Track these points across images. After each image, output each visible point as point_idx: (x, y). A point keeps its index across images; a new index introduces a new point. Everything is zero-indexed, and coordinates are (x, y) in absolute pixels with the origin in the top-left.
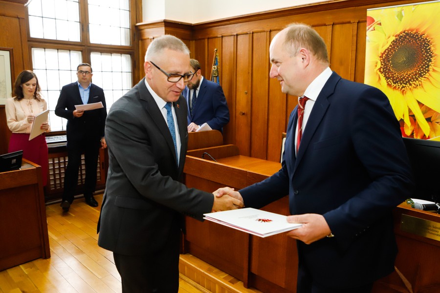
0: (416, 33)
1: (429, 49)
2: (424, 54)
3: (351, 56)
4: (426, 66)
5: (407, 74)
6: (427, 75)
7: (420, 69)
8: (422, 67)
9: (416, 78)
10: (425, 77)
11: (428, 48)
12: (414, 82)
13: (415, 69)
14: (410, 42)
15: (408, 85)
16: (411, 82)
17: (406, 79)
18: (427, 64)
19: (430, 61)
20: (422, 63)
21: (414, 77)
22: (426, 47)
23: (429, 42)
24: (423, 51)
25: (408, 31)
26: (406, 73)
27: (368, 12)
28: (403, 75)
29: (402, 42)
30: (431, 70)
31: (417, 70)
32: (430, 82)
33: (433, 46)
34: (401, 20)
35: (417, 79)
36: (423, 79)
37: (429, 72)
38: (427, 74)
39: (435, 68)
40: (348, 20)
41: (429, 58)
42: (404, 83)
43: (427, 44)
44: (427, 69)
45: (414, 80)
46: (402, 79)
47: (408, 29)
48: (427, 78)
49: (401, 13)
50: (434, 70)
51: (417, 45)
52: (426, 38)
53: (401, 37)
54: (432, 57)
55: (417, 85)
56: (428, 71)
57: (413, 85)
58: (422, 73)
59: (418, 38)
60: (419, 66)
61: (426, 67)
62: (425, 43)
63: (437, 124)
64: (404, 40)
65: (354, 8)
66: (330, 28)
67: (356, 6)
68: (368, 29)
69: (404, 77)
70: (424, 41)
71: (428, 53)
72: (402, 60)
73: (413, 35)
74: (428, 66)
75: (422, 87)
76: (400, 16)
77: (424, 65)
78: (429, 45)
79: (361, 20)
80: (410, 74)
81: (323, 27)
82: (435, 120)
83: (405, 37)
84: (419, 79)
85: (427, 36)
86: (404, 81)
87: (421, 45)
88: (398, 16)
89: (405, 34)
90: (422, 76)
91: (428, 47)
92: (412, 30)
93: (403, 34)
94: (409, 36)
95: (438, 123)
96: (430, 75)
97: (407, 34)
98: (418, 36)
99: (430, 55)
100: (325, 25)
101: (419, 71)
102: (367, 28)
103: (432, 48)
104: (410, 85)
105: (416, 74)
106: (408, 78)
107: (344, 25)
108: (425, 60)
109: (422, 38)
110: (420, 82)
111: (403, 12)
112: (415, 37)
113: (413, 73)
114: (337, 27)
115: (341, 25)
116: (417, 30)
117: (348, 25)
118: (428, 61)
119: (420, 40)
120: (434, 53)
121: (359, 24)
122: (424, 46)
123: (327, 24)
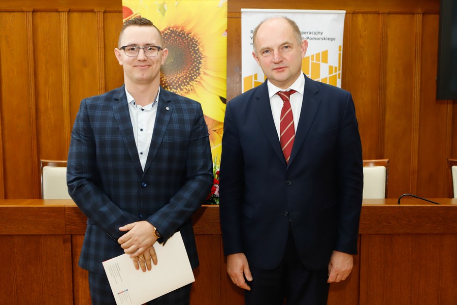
0: (181, 31)
1: (198, 50)
2: (193, 55)
4: (197, 68)
5: (176, 78)
6: (198, 79)
7: (190, 72)
8: (192, 70)
9: (186, 82)
10: (196, 81)
11: (196, 49)
12: (185, 87)
13: (185, 71)
14: (177, 41)
15: (179, 90)
16: (181, 87)
17: (176, 84)
18: (197, 66)
19: (200, 63)
20: (192, 65)
21: (185, 81)
22: (194, 47)
23: (196, 42)
24: (191, 52)
25: (173, 28)
26: (175, 76)
27: (123, 1)
28: (172, 79)
29: (168, 40)
30: (202, 73)
31: (187, 72)
32: (202, 86)
33: (201, 46)
34: (164, 15)
35: (188, 84)
36: (195, 83)
37: (200, 75)
38: (199, 78)
39: (207, 71)
40: (90, 8)
41: (199, 60)
42: (174, 88)
43: (195, 44)
44: (197, 71)
45: (185, 85)
46: (172, 83)
47: (172, 25)
48: (199, 82)
49: (163, 6)
50: (205, 73)
51: (184, 45)
52: (193, 38)
53: (166, 34)
54: (201, 59)
55: (189, 90)
56: (199, 74)
57: (185, 90)
58: (193, 76)
59: (185, 37)
60: (188, 69)
61: (197, 70)
62: (193, 43)
63: (215, 133)
64: (170, 38)
66: (64, 16)
69: (173, 81)
70: (191, 40)
71: (196, 54)
72: (170, 61)
73: (179, 33)
74: (198, 69)
75: (195, 91)
76: (163, 10)
77: (194, 68)
78: (197, 46)
79: (108, 9)
80: (180, 78)
81: (54, 14)
82: (211, 128)
83: (170, 35)
84: (190, 83)
85: (194, 36)
86: (174, 86)
87: (188, 45)
88: (160, 10)
89: (169, 31)
90: (193, 80)
91: (196, 47)
92: (177, 28)
93: (168, 31)
94: (175, 34)
95: (215, 131)
96: (201, 78)
97: (172, 32)
98: (184, 34)
99: (199, 57)
100: (57, 11)
101: (189, 74)
103: (201, 49)
104: (182, 90)
105: (186, 78)
106: (178, 82)
107: (85, 14)
108: (195, 61)
109: (188, 38)
110: (192, 87)
111: (165, 6)
112: (181, 36)
113: (183, 76)
114: (75, 15)
115: (80, 14)
116: (183, 28)
117: (90, 14)
118: (197, 63)
119: (187, 39)
120: (204, 54)
121: (105, 14)
122: (192, 46)
123: (59, 10)
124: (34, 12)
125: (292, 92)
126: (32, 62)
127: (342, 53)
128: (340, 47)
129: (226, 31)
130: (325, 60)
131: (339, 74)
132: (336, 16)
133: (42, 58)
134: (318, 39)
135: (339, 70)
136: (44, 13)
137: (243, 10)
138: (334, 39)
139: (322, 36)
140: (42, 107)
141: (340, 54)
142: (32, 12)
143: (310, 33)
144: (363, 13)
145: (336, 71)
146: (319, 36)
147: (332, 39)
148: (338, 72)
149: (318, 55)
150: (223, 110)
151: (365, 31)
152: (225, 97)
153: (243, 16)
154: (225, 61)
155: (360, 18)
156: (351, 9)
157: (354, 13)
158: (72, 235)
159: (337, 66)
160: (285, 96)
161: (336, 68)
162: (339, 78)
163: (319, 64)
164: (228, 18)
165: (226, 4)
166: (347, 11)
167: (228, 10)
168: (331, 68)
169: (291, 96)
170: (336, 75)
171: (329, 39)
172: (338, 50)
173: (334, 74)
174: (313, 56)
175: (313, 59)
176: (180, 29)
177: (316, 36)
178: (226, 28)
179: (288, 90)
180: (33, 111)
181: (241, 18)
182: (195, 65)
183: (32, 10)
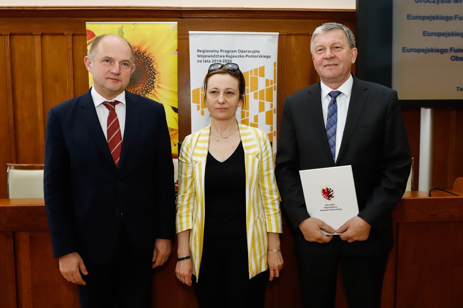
0: (138, 51)
1: (152, 66)
2: (148, 71)
3: (68, 71)
5: (134, 91)
6: (153, 92)
7: (146, 86)
8: (147, 84)
9: (143, 94)
10: (151, 94)
13: (141, 85)
18: (151, 81)
19: (154, 78)
20: (147, 80)
21: (141, 93)
22: (149, 65)
23: (151, 60)
24: (146, 68)
27: (86, 25)
30: (156, 86)
31: (143, 86)
32: (157, 98)
33: (155, 64)
36: (150, 95)
37: (155, 89)
38: (153, 90)
39: (160, 85)
40: (60, 31)
41: (153, 76)
43: (149, 62)
48: (154, 94)
49: (121, 30)
50: (159, 87)
51: (140, 62)
52: (148, 56)
54: (155, 74)
56: (154, 87)
58: (149, 89)
59: (141, 56)
60: (144, 83)
61: (151, 84)
62: (148, 61)
65: (67, 18)
66: (37, 39)
67: (68, 17)
68: (89, 44)
70: (146, 59)
71: (151, 70)
73: (136, 53)
74: (153, 83)
76: (121, 33)
77: (149, 82)
78: (151, 63)
79: (75, 33)
80: (137, 91)
81: (29, 37)
85: (149, 54)
87: (144, 63)
88: (119, 33)
90: (148, 93)
96: (155, 91)
98: (140, 53)
99: (154, 72)
100: (31, 34)
101: (145, 88)
102: (88, 42)
103: (155, 66)
105: (142, 91)
107: (56, 36)
108: (150, 77)
109: (144, 56)
111: (123, 29)
112: (138, 55)
113: (139, 90)
114: (47, 38)
115: (52, 36)
116: (138, 48)
117: (60, 37)
118: (152, 78)
119: (143, 58)
120: (158, 70)
121: (74, 37)
122: (147, 64)
123: (33, 34)
124: (11, 35)
125: (117, 102)
126: (10, 79)
127: (276, 68)
128: (275, 63)
129: (177, 50)
130: (262, 75)
131: (275, 86)
132: (271, 37)
133: (19, 75)
134: (255, 57)
135: (275, 83)
136: (20, 36)
137: (190, 32)
138: (270, 57)
139: (259, 54)
140: (19, 118)
141: (275, 69)
142: (10, 35)
143: (249, 52)
144: (295, 35)
145: (272, 84)
146: (256, 54)
147: (268, 57)
148: (274, 85)
149: (256, 70)
150: (175, 119)
151: (297, 50)
152: (177, 107)
153: (191, 38)
154: (176, 76)
155: (293, 39)
156: (285, 32)
157: (288, 35)
158: (14, 232)
159: (273, 80)
160: (111, 106)
161: (272, 81)
162: (275, 90)
163: (257, 78)
164: (178, 39)
165: (177, 27)
166: (280, 32)
167: (178, 32)
168: (267, 81)
169: (116, 106)
170: (272, 87)
171: (265, 57)
172: (273, 66)
173: (270, 86)
174: (251, 71)
175: (251, 74)
176: (137, 49)
177: (254, 54)
178: (176, 48)
179: (113, 100)
180: (12, 121)
181: (188, 39)
182: (150, 80)
183: (9, 34)
